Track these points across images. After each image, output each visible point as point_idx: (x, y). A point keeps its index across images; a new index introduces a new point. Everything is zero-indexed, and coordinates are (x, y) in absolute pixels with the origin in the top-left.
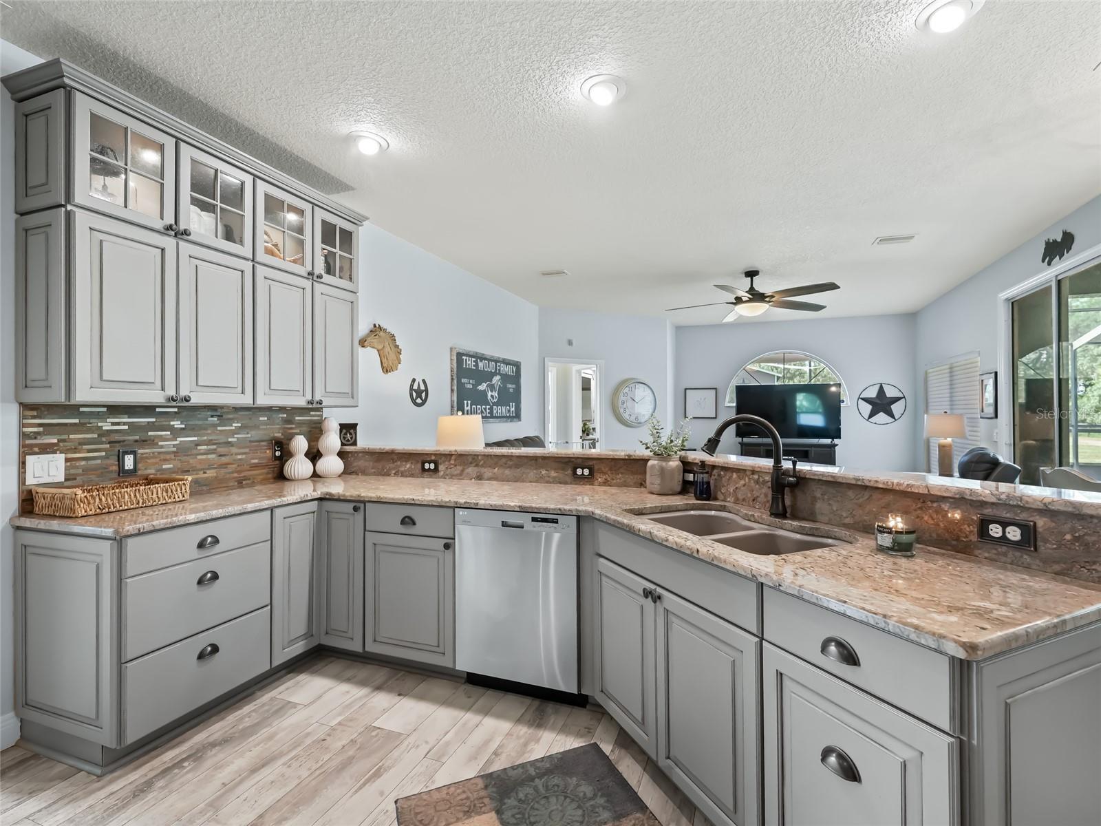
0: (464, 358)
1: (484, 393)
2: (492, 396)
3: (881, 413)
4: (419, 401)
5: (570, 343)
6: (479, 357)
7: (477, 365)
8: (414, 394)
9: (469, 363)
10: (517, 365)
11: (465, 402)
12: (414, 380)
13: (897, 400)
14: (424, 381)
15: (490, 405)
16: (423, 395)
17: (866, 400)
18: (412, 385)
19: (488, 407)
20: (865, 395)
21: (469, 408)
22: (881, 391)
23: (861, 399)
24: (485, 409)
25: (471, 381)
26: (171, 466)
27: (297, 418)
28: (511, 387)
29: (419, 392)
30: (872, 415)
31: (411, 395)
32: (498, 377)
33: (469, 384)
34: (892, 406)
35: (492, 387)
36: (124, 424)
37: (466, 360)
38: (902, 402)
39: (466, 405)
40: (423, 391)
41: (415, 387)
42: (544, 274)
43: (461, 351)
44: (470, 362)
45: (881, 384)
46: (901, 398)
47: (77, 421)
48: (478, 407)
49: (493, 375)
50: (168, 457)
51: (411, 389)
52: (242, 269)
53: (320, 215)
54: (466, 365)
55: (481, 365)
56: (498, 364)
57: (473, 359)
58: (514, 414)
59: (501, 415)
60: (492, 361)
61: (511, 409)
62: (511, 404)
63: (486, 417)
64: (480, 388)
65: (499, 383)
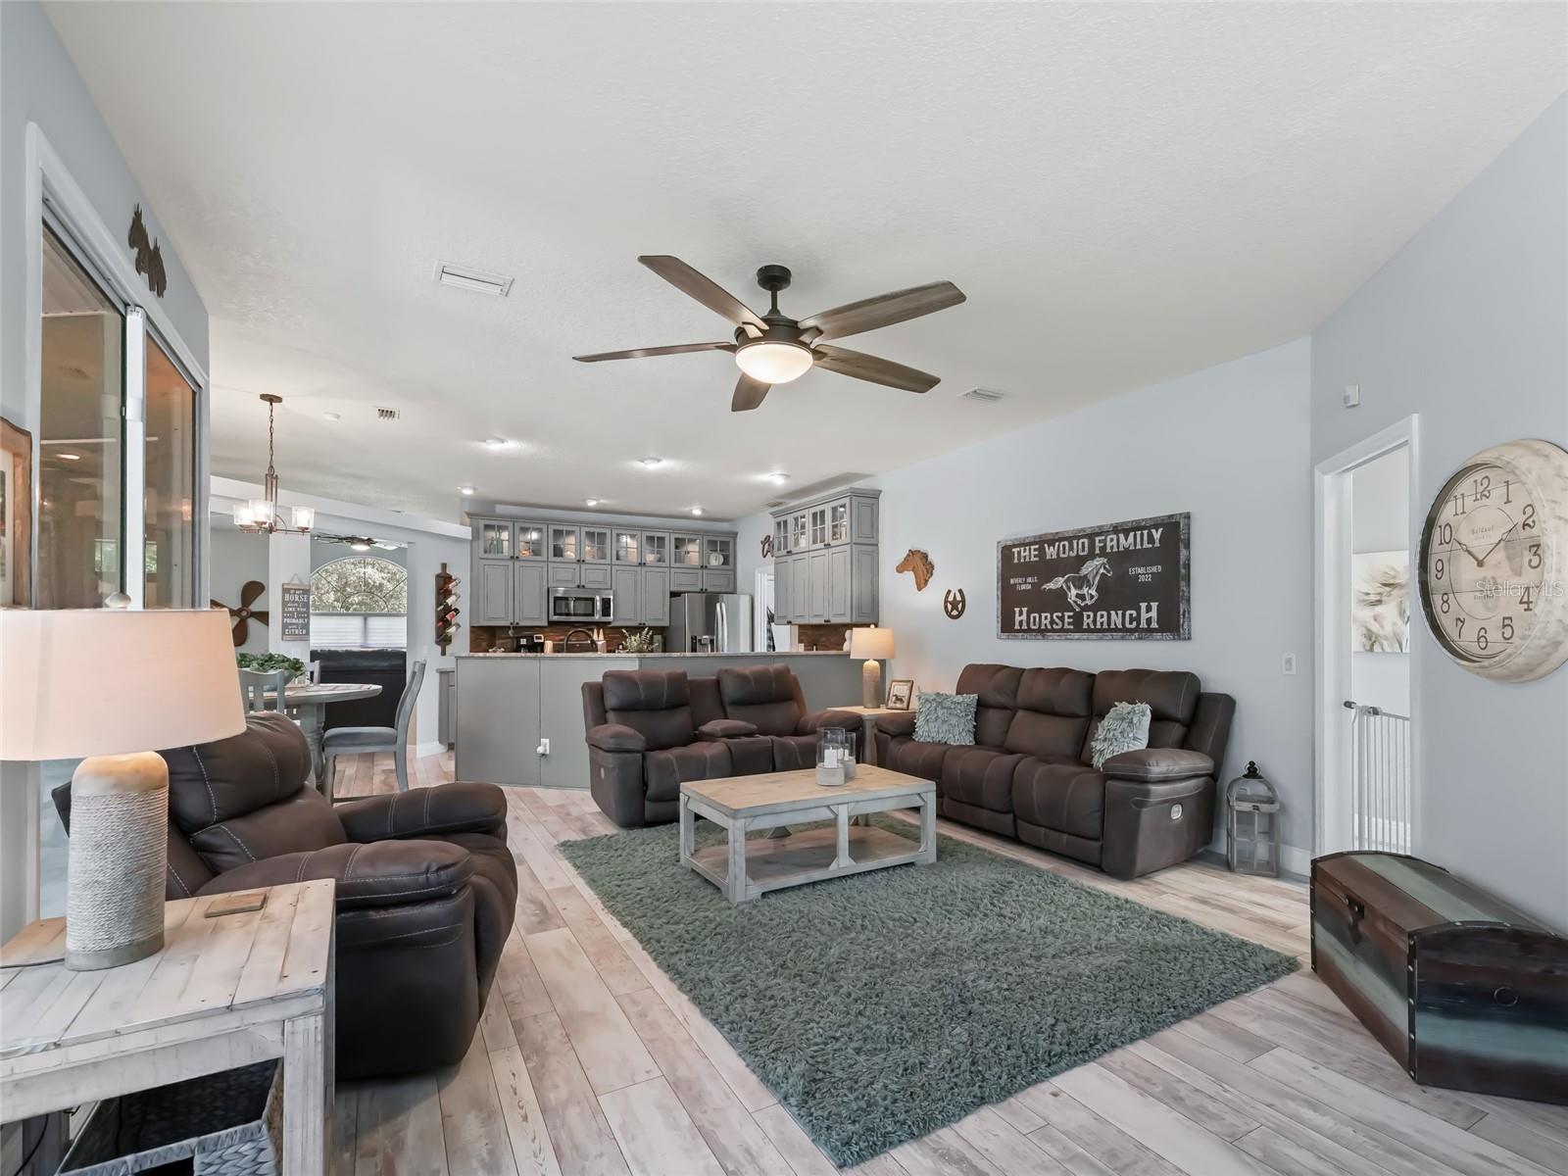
0: (1015, 550)
1: (1061, 594)
2: (1082, 597)
4: (955, 613)
6: (1048, 541)
7: (1042, 552)
8: (949, 606)
9: (1029, 554)
11: (1017, 610)
12: (949, 592)
14: (960, 591)
15: (1073, 610)
16: (960, 606)
18: (947, 597)
19: (1067, 614)
21: (1024, 617)
24: (1062, 619)
25: (1029, 580)
28: (1147, 572)
29: (954, 604)
31: (946, 607)
32: (1098, 561)
33: (1024, 584)
35: (1083, 582)
37: (1019, 553)
39: (1017, 614)
40: (959, 602)
41: (951, 598)
43: (1010, 543)
44: (1027, 553)
48: (1043, 615)
49: (1081, 561)
51: (946, 602)
54: (1019, 559)
55: (1051, 552)
56: (1097, 539)
57: (1033, 547)
58: (1154, 625)
59: (1105, 626)
60: (1078, 538)
61: (1144, 616)
62: (1143, 605)
63: (1063, 630)
64: (1051, 586)
65: (1102, 571)
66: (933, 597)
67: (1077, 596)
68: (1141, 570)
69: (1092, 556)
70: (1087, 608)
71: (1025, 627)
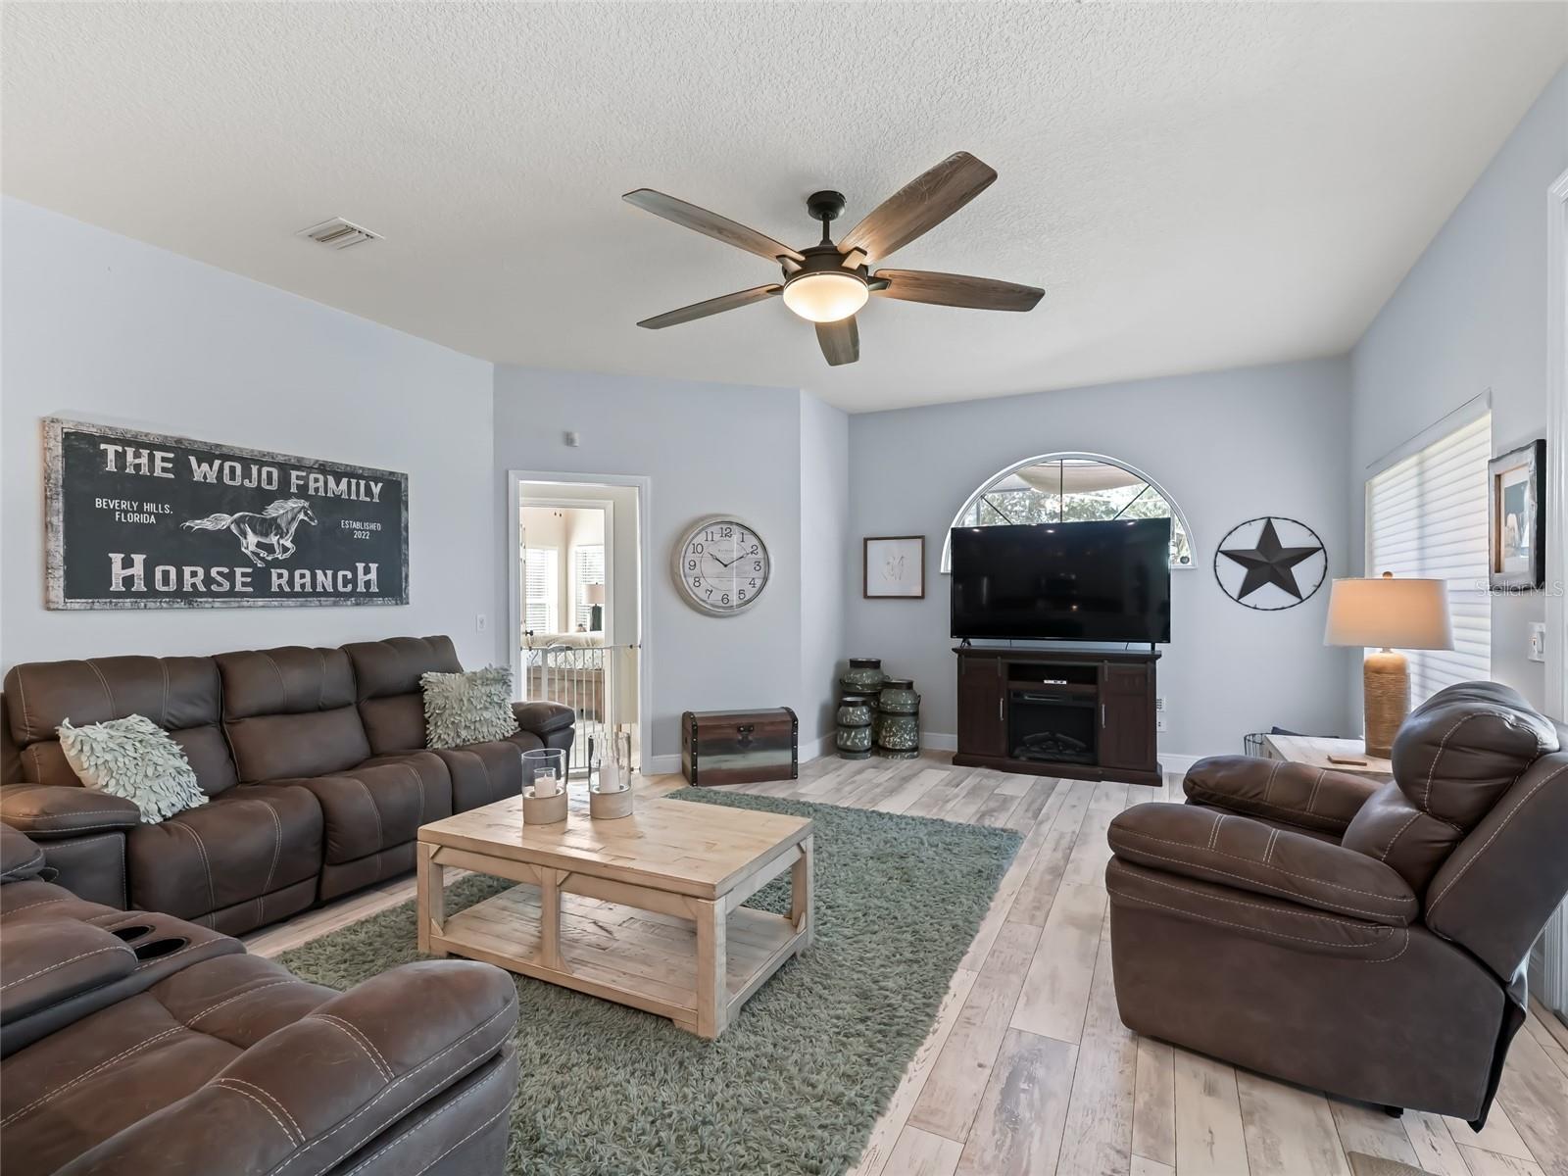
0: (108, 448)
1: (224, 539)
2: (264, 546)
3: (1269, 584)
5: (569, 440)
6: (182, 452)
7: (183, 470)
9: (150, 463)
10: (394, 488)
11: (116, 556)
13: (1304, 554)
17: (1235, 556)
19: (239, 571)
20: (1236, 543)
21: (137, 571)
22: (1269, 534)
23: (1222, 552)
24: (228, 577)
25: (149, 507)
28: (359, 528)
30: (1247, 588)
32: (293, 504)
33: (135, 513)
34: (1292, 569)
35: (266, 527)
37: (119, 454)
39: (116, 564)
43: (89, 430)
44: (142, 460)
45: (1269, 518)
46: (1317, 549)
48: (187, 570)
49: (263, 498)
54: (120, 466)
55: (201, 472)
56: (294, 474)
57: (158, 455)
58: (374, 589)
59: (308, 589)
60: (261, 464)
61: (361, 578)
62: (360, 566)
63: (232, 593)
64: (201, 524)
65: (301, 516)
67: (259, 545)
68: (357, 525)
69: (284, 493)
70: (277, 563)
71: (138, 587)
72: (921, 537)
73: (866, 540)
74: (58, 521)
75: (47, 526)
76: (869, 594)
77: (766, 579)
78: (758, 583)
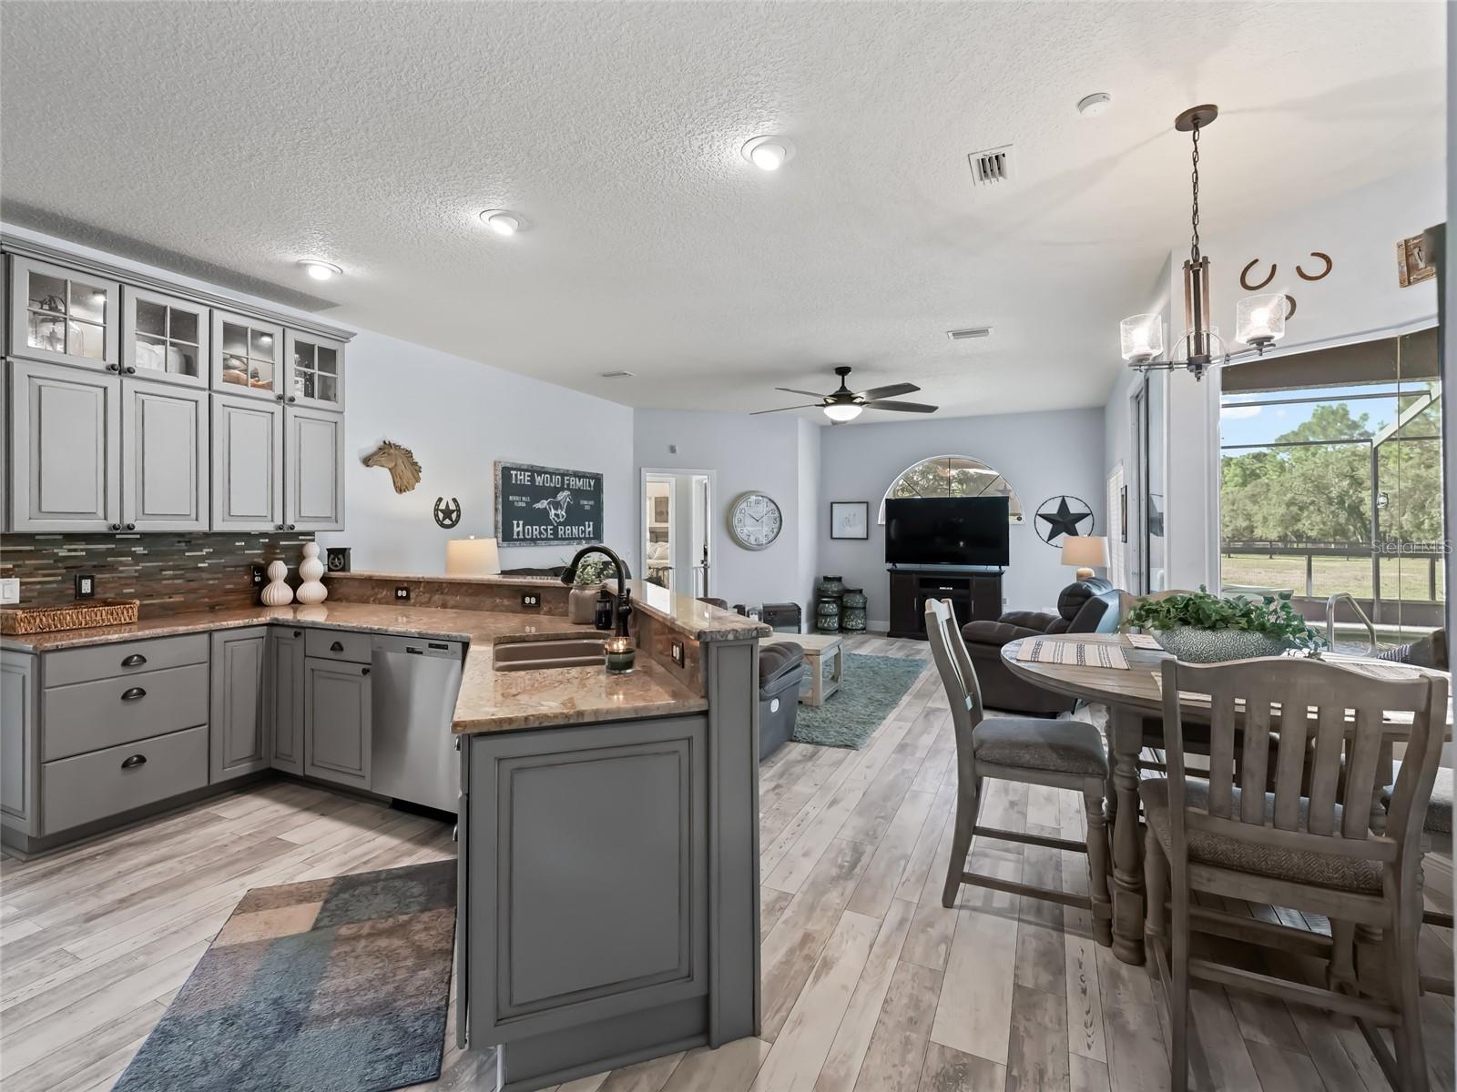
0: (513, 472)
1: (545, 512)
2: (557, 515)
3: (1064, 533)
4: (447, 522)
5: (673, 450)
6: (534, 471)
7: (533, 480)
8: (441, 516)
9: (524, 478)
10: (598, 479)
11: (515, 522)
12: (440, 500)
13: (1082, 517)
14: (454, 500)
15: (552, 525)
16: (454, 516)
17: (1046, 517)
18: (437, 505)
19: (550, 527)
20: (1044, 511)
21: (520, 529)
22: (1063, 505)
23: (1040, 515)
24: (546, 531)
25: (524, 499)
26: (132, 590)
27: (281, 543)
28: (587, 504)
29: (447, 513)
30: (1052, 536)
31: (436, 516)
32: (566, 493)
33: (520, 502)
34: (1076, 525)
35: (557, 505)
36: (82, 550)
37: (516, 475)
38: (1088, 520)
39: (515, 526)
40: (453, 511)
41: (443, 506)
42: (604, 376)
43: (508, 465)
44: (522, 477)
45: (1064, 497)
46: (1088, 515)
47: (33, 548)
48: (535, 527)
49: (556, 491)
50: (129, 581)
51: (436, 510)
52: (196, 399)
53: (292, 336)
54: (516, 481)
55: (539, 480)
56: (566, 478)
57: (527, 474)
58: (591, 536)
60: (556, 474)
61: (588, 530)
62: (587, 523)
63: (547, 539)
64: (538, 506)
65: (568, 499)
66: (419, 502)
67: (555, 515)
68: (585, 502)
69: (562, 489)
70: (560, 524)
71: (521, 536)
72: (867, 503)
73: (832, 503)
74: (500, 507)
75: (496, 510)
76: (834, 536)
77: (780, 528)
78: (775, 531)
